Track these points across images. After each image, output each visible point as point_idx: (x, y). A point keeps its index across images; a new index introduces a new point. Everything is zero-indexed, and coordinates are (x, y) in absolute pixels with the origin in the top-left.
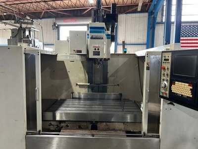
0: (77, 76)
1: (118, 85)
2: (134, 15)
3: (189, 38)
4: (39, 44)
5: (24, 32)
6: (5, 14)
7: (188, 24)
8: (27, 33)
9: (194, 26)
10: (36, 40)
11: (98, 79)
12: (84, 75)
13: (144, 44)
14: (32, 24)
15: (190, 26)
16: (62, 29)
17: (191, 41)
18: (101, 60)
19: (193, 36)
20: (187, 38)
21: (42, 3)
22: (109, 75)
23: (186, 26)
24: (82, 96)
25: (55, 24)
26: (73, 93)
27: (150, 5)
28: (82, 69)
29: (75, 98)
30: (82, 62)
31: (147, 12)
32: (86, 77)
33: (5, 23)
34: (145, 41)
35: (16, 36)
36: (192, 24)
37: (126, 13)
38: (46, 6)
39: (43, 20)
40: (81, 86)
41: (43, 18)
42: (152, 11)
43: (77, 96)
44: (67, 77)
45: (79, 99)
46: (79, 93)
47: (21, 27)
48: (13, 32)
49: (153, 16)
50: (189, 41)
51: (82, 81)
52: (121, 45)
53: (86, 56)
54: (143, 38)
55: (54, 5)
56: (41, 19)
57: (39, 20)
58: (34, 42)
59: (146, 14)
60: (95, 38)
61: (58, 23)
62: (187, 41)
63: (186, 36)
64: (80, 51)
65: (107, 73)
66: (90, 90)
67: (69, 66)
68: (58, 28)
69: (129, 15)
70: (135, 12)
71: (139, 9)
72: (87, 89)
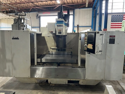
0: (51, 44)
1: (71, 48)
2: (84, 9)
3: (117, 23)
4: (29, 27)
5: (21, 21)
6: (9, 10)
7: (116, 14)
8: (23, 21)
9: (120, 15)
10: (27, 25)
11: (61, 45)
12: (54, 43)
13: (90, 27)
14: (25, 15)
15: (117, 15)
16: (42, 18)
17: (118, 25)
18: (62, 36)
19: (119, 22)
20: (115, 23)
21: (30, 3)
22: (67, 43)
23: (115, 16)
24: (54, 53)
25: (37, 15)
26: (49, 52)
27: (93, 3)
28: (54, 40)
29: (50, 54)
30: (53, 37)
31: (92, 7)
32: (55, 44)
33: (9, 15)
34: (91, 25)
35: (16, 23)
36: (119, 14)
37: (79, 8)
38: (33, 5)
39: (31, 13)
40: (53, 49)
41: (31, 12)
42: (95, 7)
43: (51, 53)
44: (46, 44)
45: (52, 54)
46: (52, 52)
47: (19, 18)
48: (14, 21)
49: (95, 10)
50: (117, 25)
51: (53, 47)
52: (76, 27)
53: (55, 34)
54: (89, 23)
55: (37, 4)
56: (29, 12)
57: (29, 13)
58: (27, 26)
59: (91, 9)
60: (59, 26)
61: (40, 15)
62: (115, 25)
63: (115, 22)
64: (52, 32)
65: (66, 42)
66: (57, 51)
67: (47, 39)
68: (39, 17)
69: (81, 9)
70: (85, 7)
71: (87, 6)
72: (56, 50)
